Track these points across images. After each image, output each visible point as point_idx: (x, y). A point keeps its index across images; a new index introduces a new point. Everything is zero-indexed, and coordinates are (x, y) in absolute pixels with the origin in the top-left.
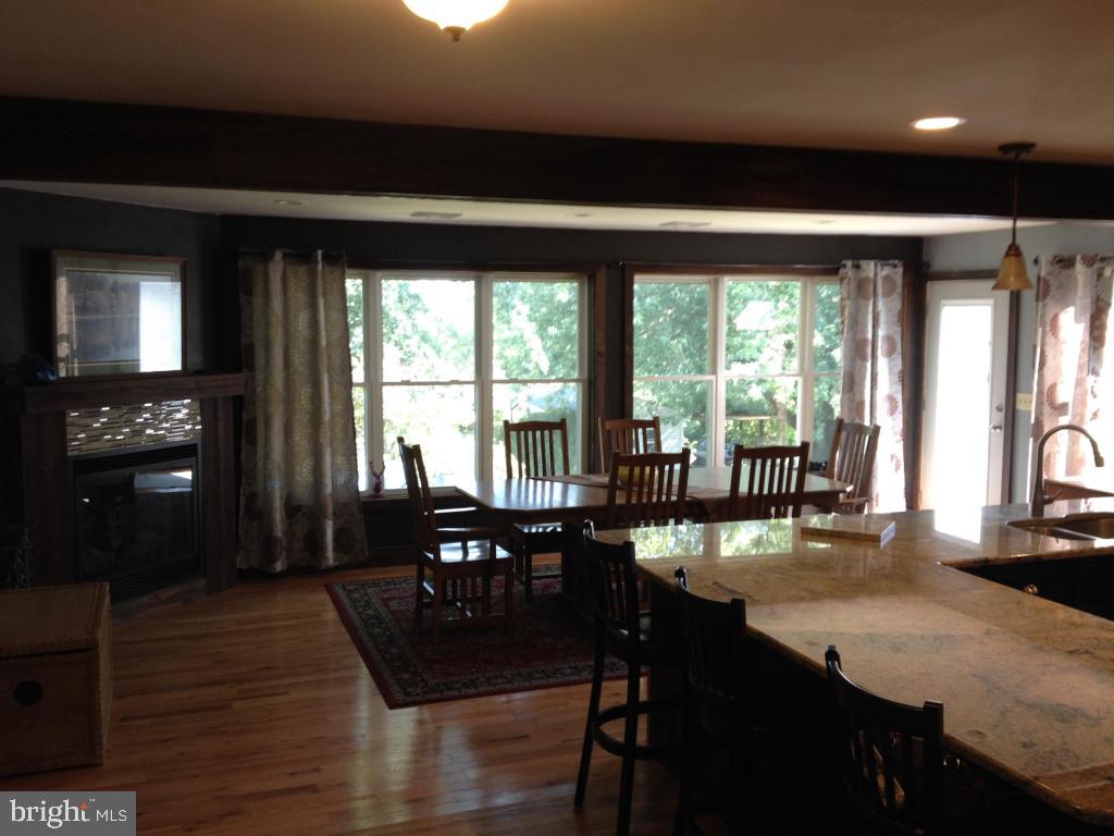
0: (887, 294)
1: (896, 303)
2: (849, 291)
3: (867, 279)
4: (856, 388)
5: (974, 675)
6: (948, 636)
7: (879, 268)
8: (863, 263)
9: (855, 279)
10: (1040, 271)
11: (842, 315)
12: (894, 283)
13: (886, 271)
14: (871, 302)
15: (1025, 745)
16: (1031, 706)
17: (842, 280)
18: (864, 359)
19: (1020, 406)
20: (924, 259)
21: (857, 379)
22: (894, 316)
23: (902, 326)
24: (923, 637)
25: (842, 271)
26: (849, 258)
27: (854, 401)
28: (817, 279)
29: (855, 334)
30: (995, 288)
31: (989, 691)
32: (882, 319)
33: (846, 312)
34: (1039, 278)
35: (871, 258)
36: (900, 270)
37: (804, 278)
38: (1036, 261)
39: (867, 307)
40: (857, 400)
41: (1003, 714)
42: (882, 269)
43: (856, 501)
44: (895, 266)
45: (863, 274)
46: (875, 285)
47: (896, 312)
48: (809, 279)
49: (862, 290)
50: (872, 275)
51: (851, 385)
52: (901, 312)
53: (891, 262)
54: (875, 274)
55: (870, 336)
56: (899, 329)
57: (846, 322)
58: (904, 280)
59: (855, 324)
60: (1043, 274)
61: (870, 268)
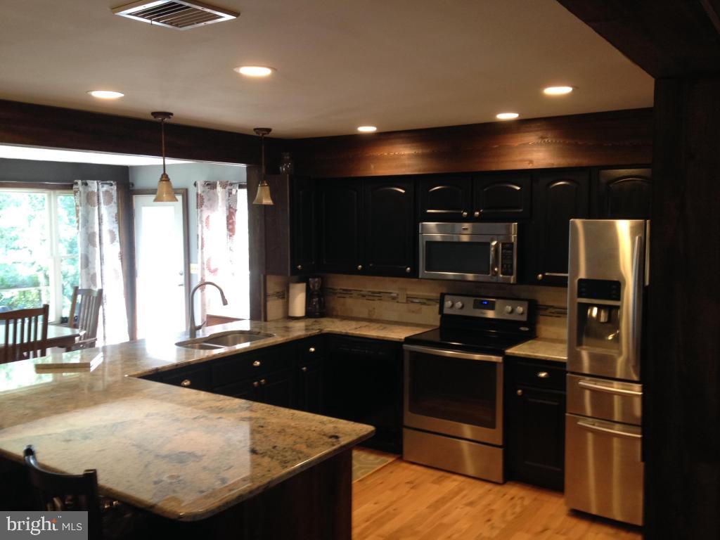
0: (108, 202)
1: (114, 209)
2: (80, 201)
3: (93, 192)
4: (90, 265)
5: (133, 445)
6: (122, 423)
7: (100, 186)
8: (89, 182)
9: (84, 192)
10: (198, 190)
11: (77, 216)
12: (111, 196)
13: (106, 188)
14: (96, 208)
15: (156, 483)
16: (165, 457)
17: (75, 192)
18: (94, 245)
19: (192, 271)
20: (130, 181)
21: (90, 260)
22: (113, 217)
23: (119, 223)
24: (105, 426)
25: (75, 187)
26: (79, 179)
27: (89, 274)
28: (58, 192)
29: (87, 229)
30: (155, 200)
31: (141, 453)
32: (106, 218)
33: (80, 214)
34: (197, 195)
35: (94, 180)
36: (115, 187)
37: (48, 191)
38: (195, 185)
39: (94, 210)
40: (92, 273)
41: (146, 466)
42: (103, 187)
43: (88, 340)
44: (111, 185)
45: (90, 190)
46: (98, 197)
47: (114, 215)
48: (52, 192)
49: (90, 199)
50: (96, 190)
51: (87, 262)
52: (118, 214)
53: (108, 182)
54: (98, 190)
55: (97, 230)
56: (116, 225)
57: (80, 222)
58: (118, 194)
59: (87, 222)
60: (199, 192)
61: (94, 185)
